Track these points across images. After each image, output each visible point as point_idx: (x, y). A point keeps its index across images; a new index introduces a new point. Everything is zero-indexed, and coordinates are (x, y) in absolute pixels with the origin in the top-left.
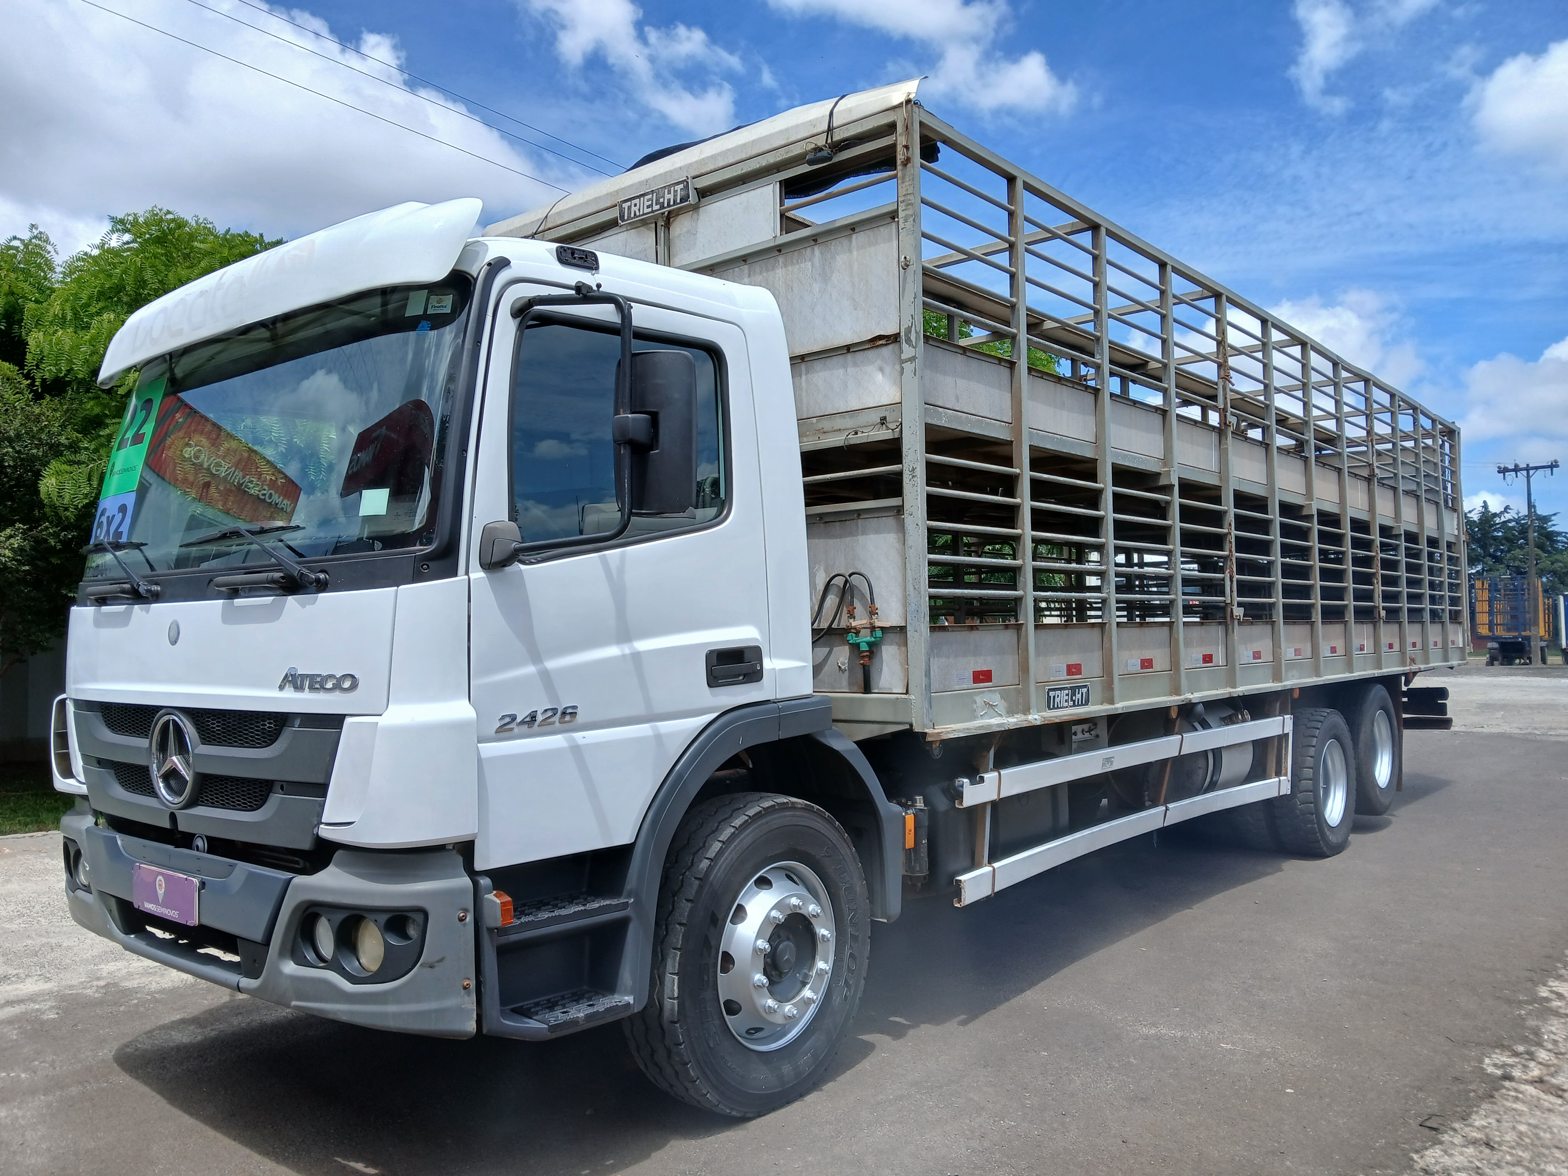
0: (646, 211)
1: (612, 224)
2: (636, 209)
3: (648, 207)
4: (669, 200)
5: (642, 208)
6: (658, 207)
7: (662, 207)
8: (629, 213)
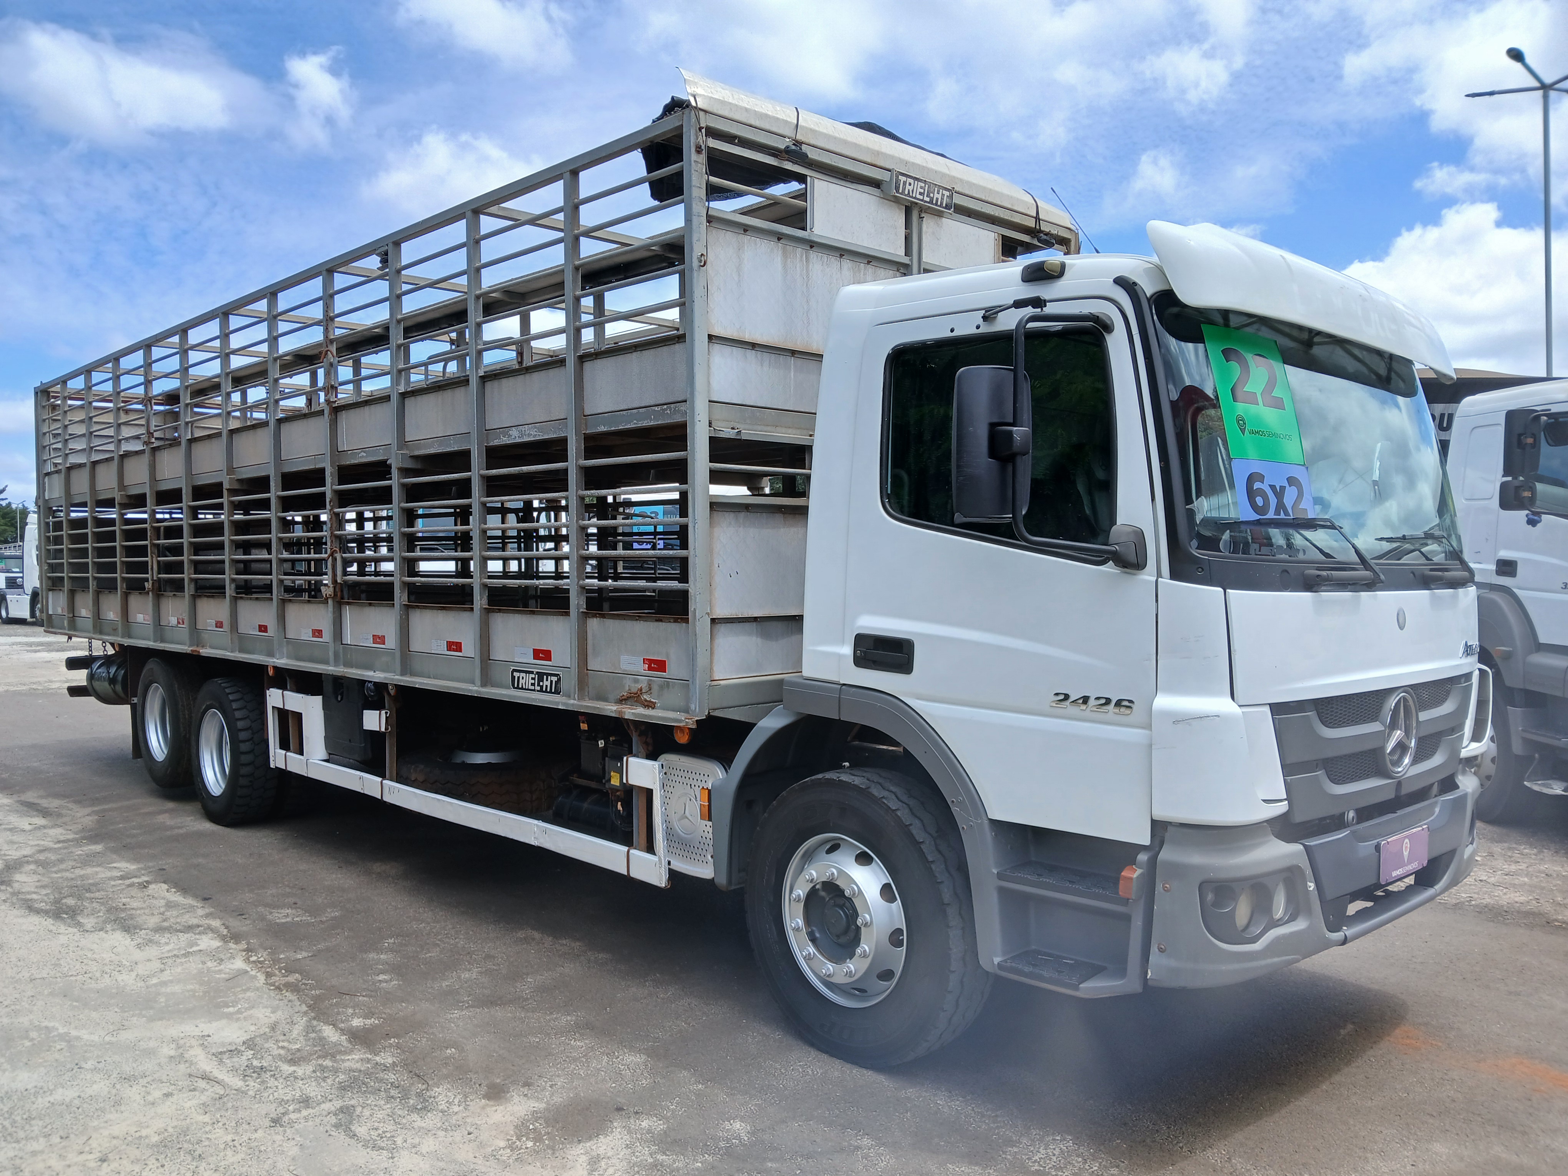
0: (918, 196)
1: (876, 184)
2: (911, 188)
3: (921, 194)
4: (937, 199)
5: (915, 191)
6: (928, 199)
7: (931, 202)
8: (904, 189)
